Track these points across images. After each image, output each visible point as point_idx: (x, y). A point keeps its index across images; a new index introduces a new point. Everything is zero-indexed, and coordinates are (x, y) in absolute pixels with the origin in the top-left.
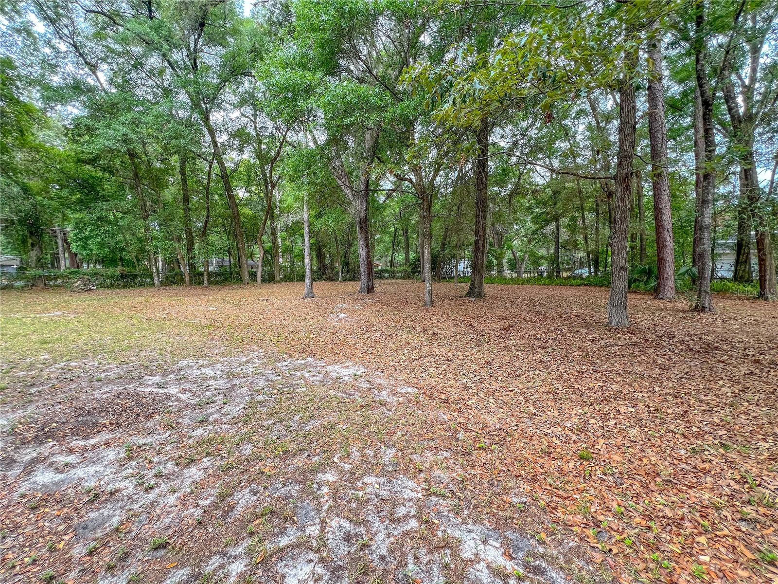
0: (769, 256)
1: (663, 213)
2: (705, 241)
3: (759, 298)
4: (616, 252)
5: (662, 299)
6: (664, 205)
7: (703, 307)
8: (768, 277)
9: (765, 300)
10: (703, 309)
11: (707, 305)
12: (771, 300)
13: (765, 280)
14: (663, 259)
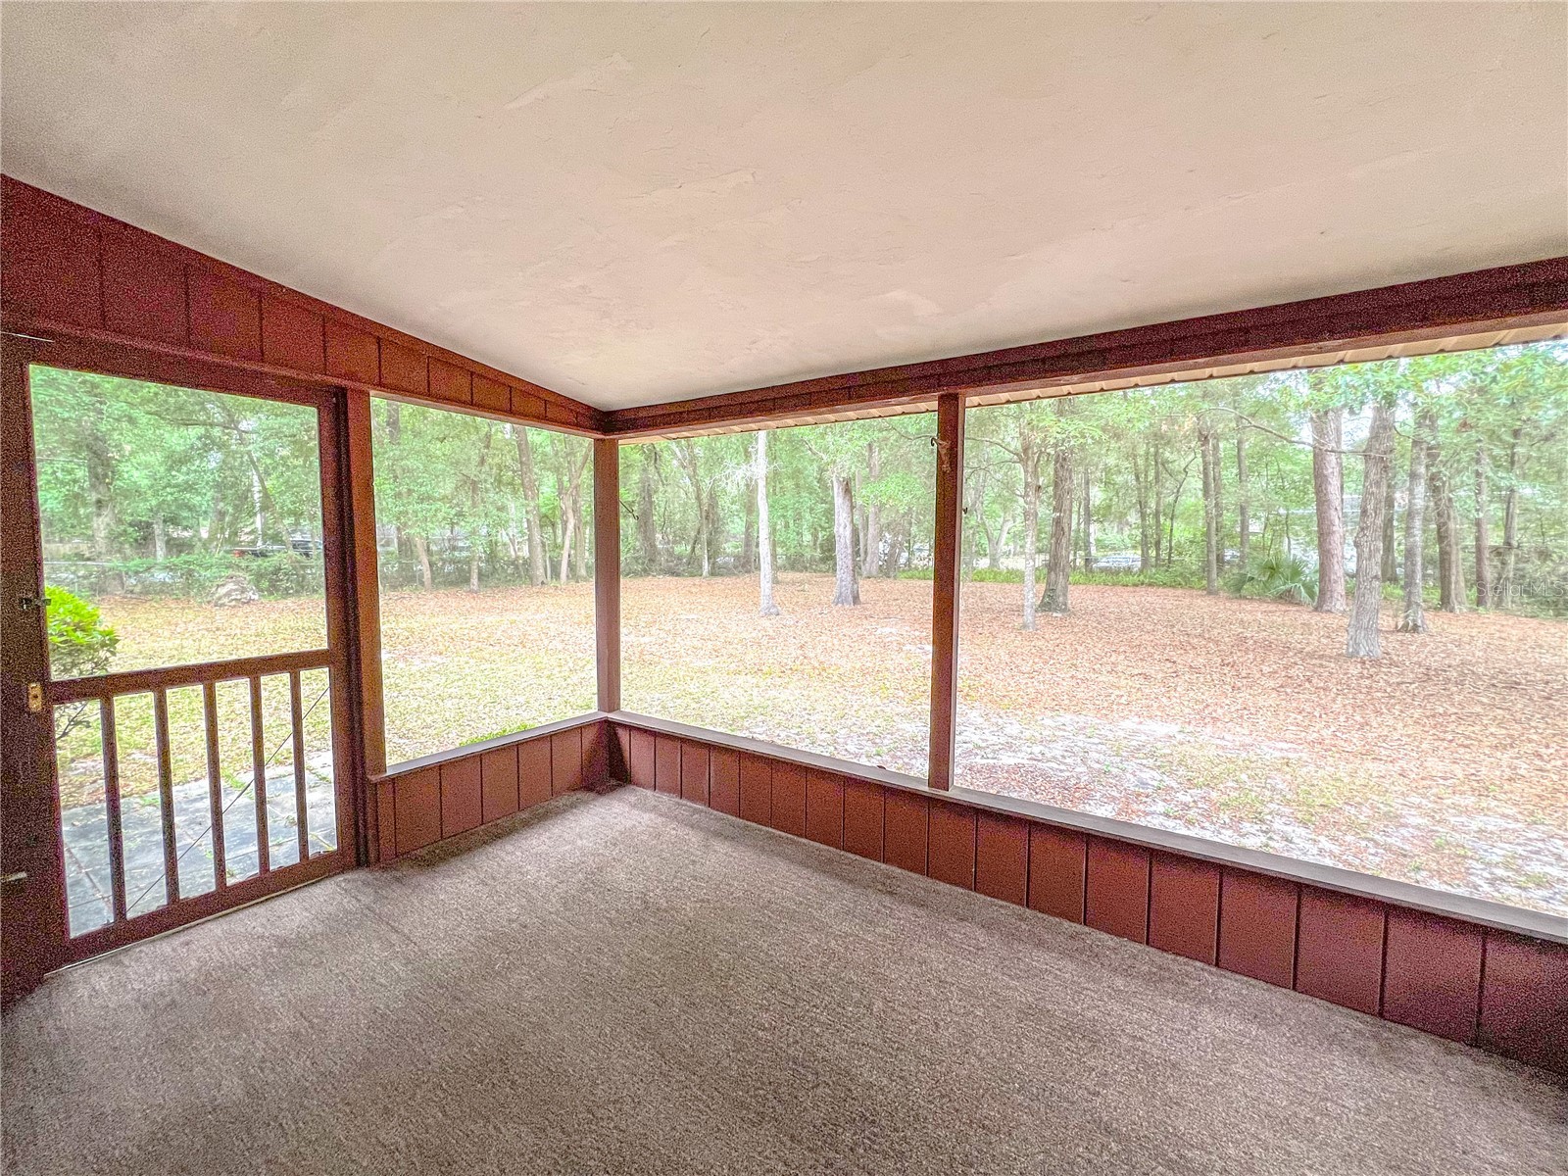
0: (1454, 547)
1: (1330, 483)
2: (1417, 532)
3: (1440, 609)
4: (1366, 555)
5: (1330, 611)
6: (1330, 470)
7: (1415, 625)
8: (1453, 578)
9: (1451, 611)
10: (1415, 628)
11: (1419, 623)
12: (1458, 611)
13: (1450, 583)
14: (1329, 551)
